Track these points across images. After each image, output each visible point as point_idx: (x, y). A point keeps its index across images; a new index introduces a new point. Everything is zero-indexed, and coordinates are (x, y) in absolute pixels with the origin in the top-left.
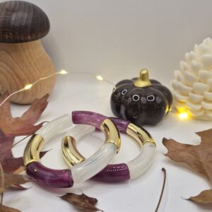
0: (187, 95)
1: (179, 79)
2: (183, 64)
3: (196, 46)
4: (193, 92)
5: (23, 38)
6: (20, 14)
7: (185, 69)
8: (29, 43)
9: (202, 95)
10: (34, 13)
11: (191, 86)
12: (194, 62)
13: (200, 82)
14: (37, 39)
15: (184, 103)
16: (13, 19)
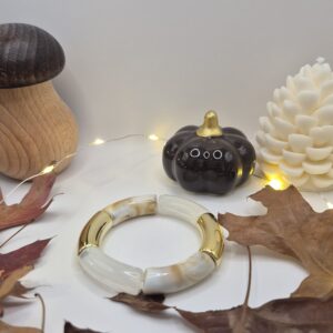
0: (281, 154)
1: (266, 130)
2: (271, 106)
3: (289, 78)
4: (289, 149)
5: (23, 80)
6: (17, 44)
7: (275, 114)
8: (33, 87)
9: (303, 152)
10: (39, 41)
11: (286, 140)
12: (287, 103)
13: (298, 132)
14: (46, 80)
15: (277, 166)
16: (7, 51)
